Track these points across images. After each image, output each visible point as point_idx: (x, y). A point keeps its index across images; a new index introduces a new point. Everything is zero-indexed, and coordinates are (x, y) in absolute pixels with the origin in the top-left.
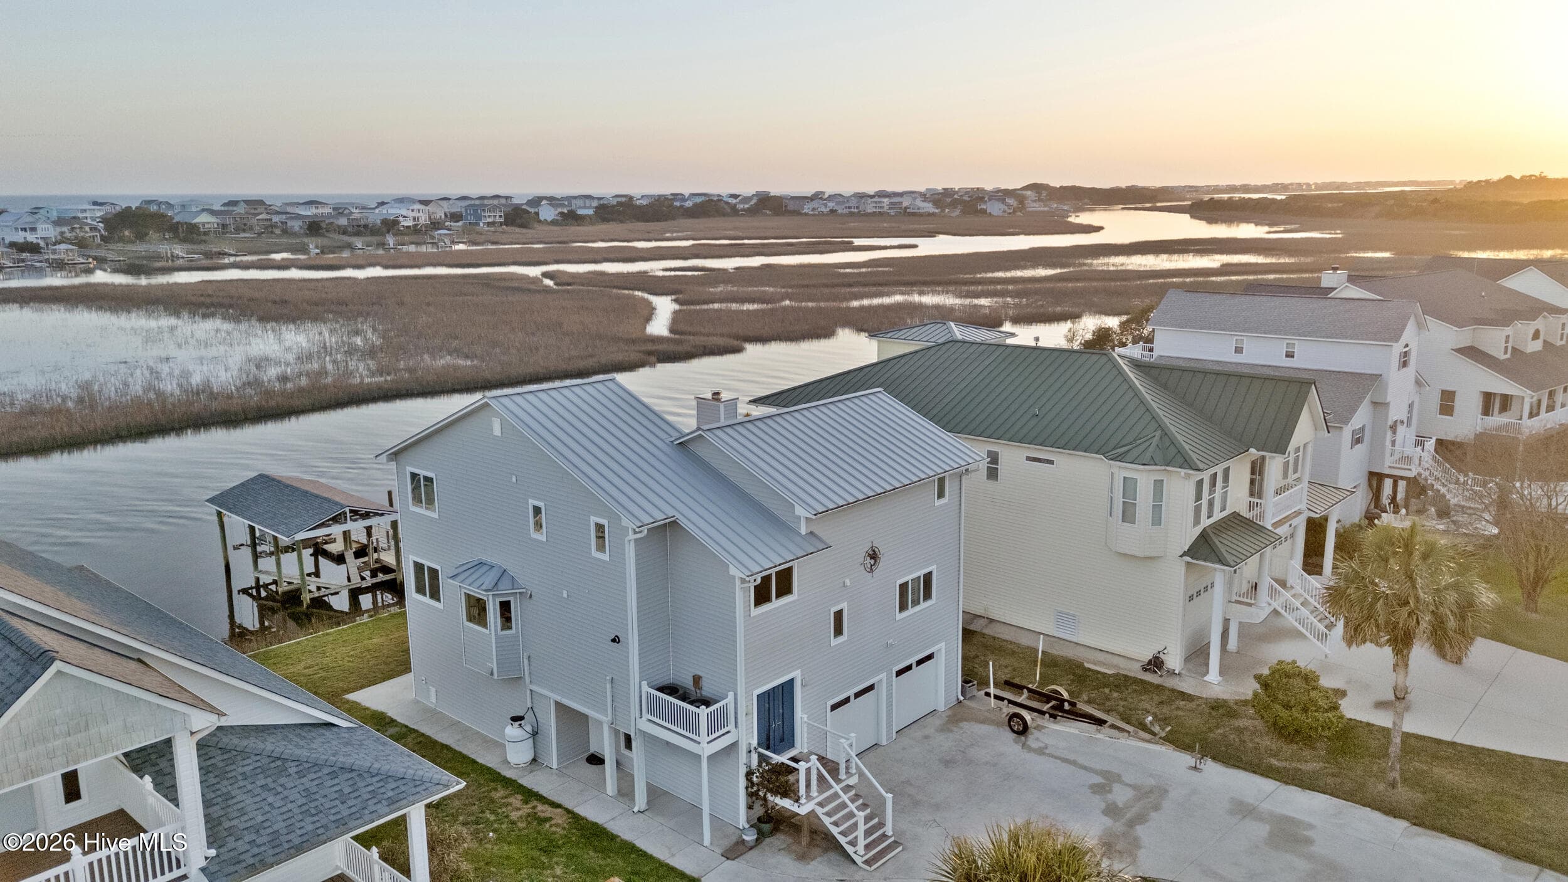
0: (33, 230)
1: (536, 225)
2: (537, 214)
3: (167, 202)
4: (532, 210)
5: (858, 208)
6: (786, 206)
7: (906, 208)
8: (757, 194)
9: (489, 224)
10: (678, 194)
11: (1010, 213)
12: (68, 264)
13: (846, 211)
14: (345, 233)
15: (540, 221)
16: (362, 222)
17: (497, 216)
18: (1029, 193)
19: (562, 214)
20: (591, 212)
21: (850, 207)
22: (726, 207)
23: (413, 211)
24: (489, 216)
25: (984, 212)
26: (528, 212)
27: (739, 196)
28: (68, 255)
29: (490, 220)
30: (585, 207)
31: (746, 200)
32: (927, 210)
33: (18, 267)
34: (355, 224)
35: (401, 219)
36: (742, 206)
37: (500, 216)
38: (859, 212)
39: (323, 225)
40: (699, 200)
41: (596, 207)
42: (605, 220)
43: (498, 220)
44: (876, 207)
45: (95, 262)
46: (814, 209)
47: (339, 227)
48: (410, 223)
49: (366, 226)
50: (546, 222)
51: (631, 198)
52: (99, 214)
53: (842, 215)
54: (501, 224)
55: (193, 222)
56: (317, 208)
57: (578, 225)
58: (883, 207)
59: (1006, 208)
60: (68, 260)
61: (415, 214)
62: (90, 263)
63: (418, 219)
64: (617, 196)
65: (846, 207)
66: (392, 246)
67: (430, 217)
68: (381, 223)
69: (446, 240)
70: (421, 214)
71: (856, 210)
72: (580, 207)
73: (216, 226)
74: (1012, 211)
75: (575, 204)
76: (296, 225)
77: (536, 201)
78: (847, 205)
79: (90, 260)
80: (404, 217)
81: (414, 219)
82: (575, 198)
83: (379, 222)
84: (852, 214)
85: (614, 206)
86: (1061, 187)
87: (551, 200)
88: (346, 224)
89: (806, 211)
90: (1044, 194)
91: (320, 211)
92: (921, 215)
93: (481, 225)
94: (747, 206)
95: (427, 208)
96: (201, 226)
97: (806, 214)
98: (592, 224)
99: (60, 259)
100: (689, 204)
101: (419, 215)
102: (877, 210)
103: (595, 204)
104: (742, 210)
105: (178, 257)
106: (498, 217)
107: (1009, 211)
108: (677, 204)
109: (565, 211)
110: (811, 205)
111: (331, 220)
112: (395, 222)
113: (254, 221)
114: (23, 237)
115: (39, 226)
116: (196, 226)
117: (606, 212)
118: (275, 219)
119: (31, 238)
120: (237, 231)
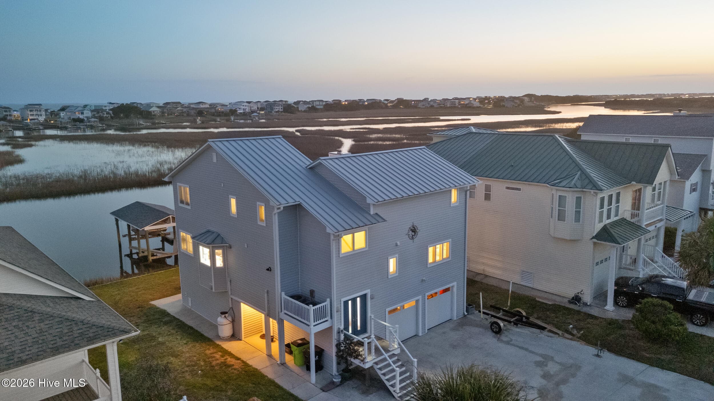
0: (82, 113)
1: (297, 112)
2: (298, 108)
3: (140, 103)
4: (295, 106)
5: (444, 104)
6: (411, 104)
7: (467, 104)
8: (398, 99)
9: (276, 112)
10: (361, 100)
12: (95, 127)
13: (438, 106)
14: (213, 115)
15: (299, 111)
16: (221, 111)
17: (279, 108)
18: (526, 98)
19: (309, 107)
20: (322, 107)
22: (383, 104)
25: (504, 106)
27: (389, 100)
28: (95, 123)
29: (277, 110)
30: (320, 105)
31: (392, 102)
32: (477, 105)
34: (217, 111)
35: (238, 109)
36: (390, 104)
37: (282, 109)
38: (445, 106)
39: (204, 112)
40: (371, 102)
41: (324, 105)
42: (328, 110)
43: (281, 110)
44: (452, 104)
45: (107, 126)
46: (423, 105)
47: (211, 113)
48: (242, 111)
49: (222, 113)
50: (301, 111)
51: (340, 101)
52: (111, 108)
53: (436, 108)
54: (282, 112)
55: (150, 110)
56: (202, 105)
57: (316, 113)
58: (456, 104)
59: (514, 104)
60: (95, 125)
61: (244, 107)
64: (334, 100)
66: (232, 120)
67: (251, 110)
68: (229, 111)
69: (257, 118)
70: (247, 107)
71: (442, 105)
72: (317, 105)
73: (159, 112)
75: (315, 104)
76: (192, 112)
77: (297, 103)
78: (439, 103)
79: (105, 126)
81: (244, 109)
82: (316, 101)
84: (441, 107)
85: (332, 104)
86: (541, 96)
87: (305, 102)
88: (214, 111)
89: (419, 106)
90: (533, 98)
91: (204, 106)
92: (474, 108)
93: (273, 112)
94: (392, 104)
95: (249, 105)
96: (153, 112)
97: (419, 108)
98: (322, 112)
100: (366, 103)
103: (324, 103)
104: (390, 106)
105: (141, 124)
107: (516, 105)
108: (361, 103)
109: (310, 106)
110: (422, 103)
111: (207, 109)
112: (236, 111)
113: (176, 111)
114: (78, 116)
115: (85, 112)
116: (150, 112)
117: (329, 107)
118: (185, 110)
119: (81, 116)
120: (168, 115)
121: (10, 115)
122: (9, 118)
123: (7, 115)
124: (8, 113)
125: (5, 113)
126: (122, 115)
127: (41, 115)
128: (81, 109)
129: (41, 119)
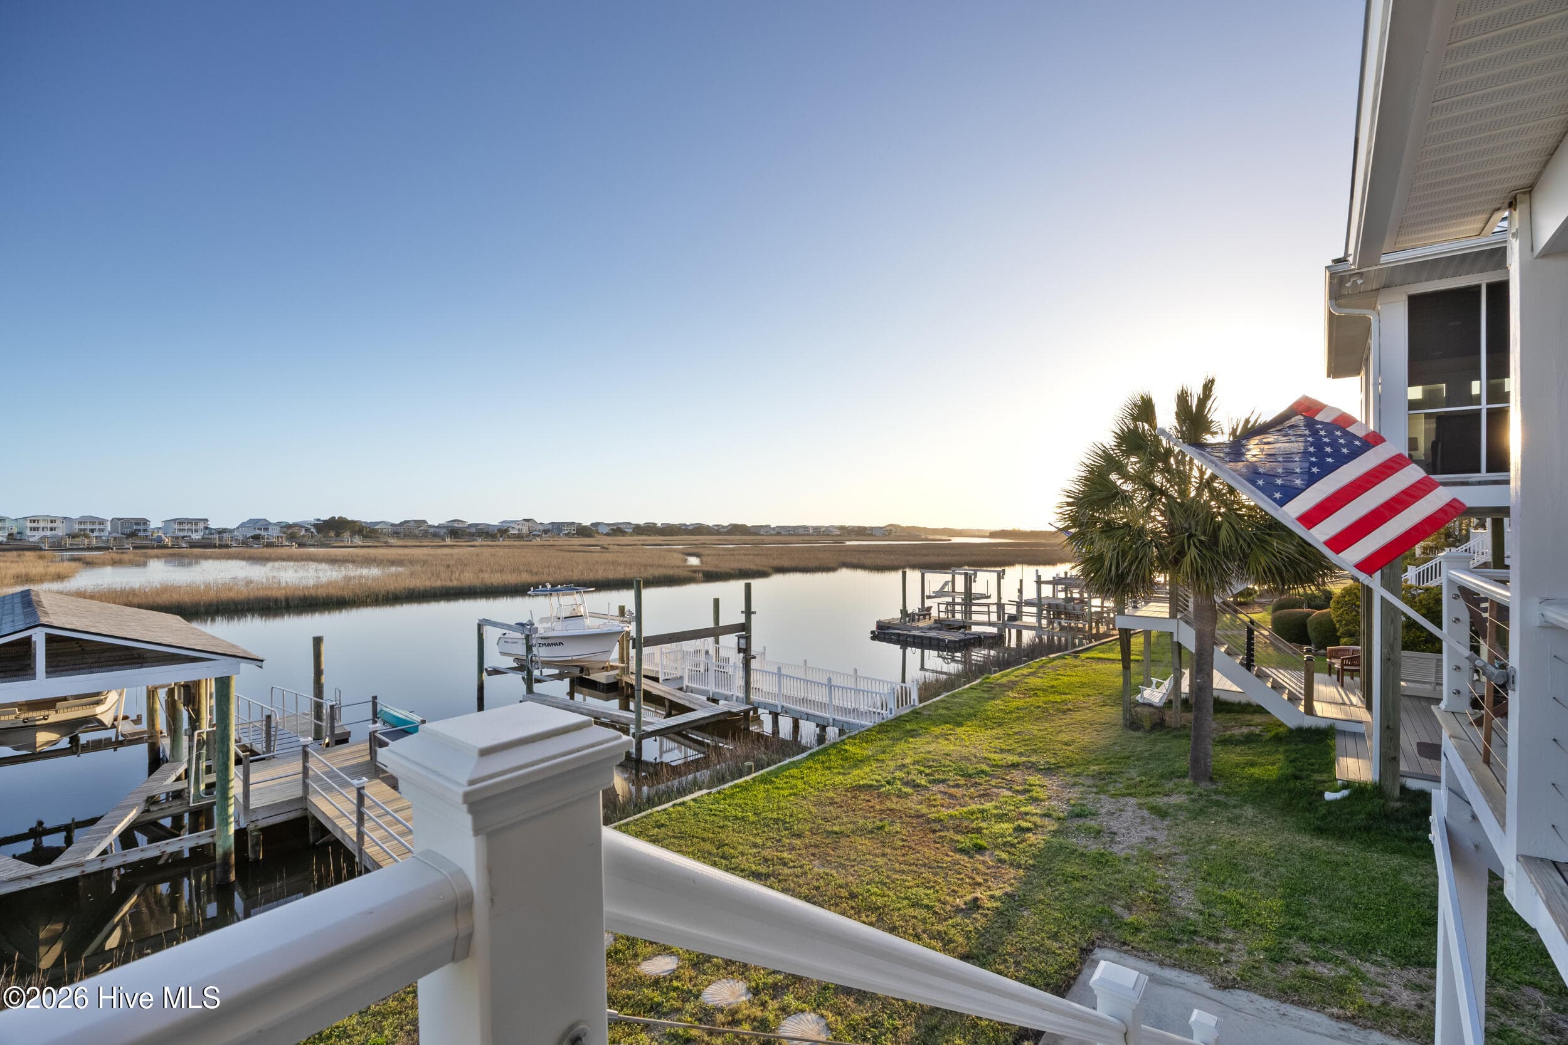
1: (595, 536)
2: (596, 531)
4: (593, 529)
5: (794, 531)
6: (749, 531)
8: (732, 525)
9: (566, 534)
10: (682, 524)
12: (277, 545)
13: (787, 533)
14: (473, 535)
15: (598, 535)
16: (485, 531)
17: (572, 530)
19: (613, 530)
20: (630, 531)
21: (789, 531)
23: (518, 525)
24: (567, 530)
28: (278, 541)
29: (567, 532)
34: (480, 531)
38: (795, 533)
39: (459, 532)
40: (697, 526)
41: (634, 528)
42: (639, 534)
43: (572, 532)
44: (805, 531)
45: (296, 546)
47: (470, 533)
48: (516, 532)
49: (487, 533)
50: (602, 535)
51: (655, 524)
52: (314, 523)
53: (784, 535)
54: (574, 534)
56: (459, 524)
57: (622, 537)
58: (809, 531)
61: (520, 527)
62: (293, 546)
63: (522, 529)
64: (646, 523)
65: (787, 531)
67: (530, 530)
69: (537, 539)
72: (624, 528)
73: (389, 532)
75: (620, 526)
76: (442, 532)
77: (596, 525)
79: (293, 544)
80: (513, 528)
81: (519, 530)
82: (622, 524)
83: (496, 531)
84: (790, 535)
85: (644, 528)
87: (607, 524)
88: (476, 532)
89: (761, 533)
91: (461, 525)
93: (561, 535)
94: (725, 530)
95: (528, 524)
96: (380, 531)
97: (762, 535)
98: (630, 537)
99: (272, 543)
100: (690, 528)
101: (522, 527)
102: (806, 533)
103: (634, 526)
104: (722, 533)
107: (886, 534)
108: (682, 528)
111: (466, 530)
112: (506, 531)
113: (417, 531)
114: (258, 532)
115: (271, 528)
116: (376, 530)
117: (639, 530)
118: (431, 530)
119: (262, 533)
120: (405, 536)
121: (145, 530)
122: (142, 534)
123: (140, 530)
124: (142, 527)
125: (135, 527)
126: (333, 535)
127: (196, 531)
128: (265, 523)
129: (196, 536)
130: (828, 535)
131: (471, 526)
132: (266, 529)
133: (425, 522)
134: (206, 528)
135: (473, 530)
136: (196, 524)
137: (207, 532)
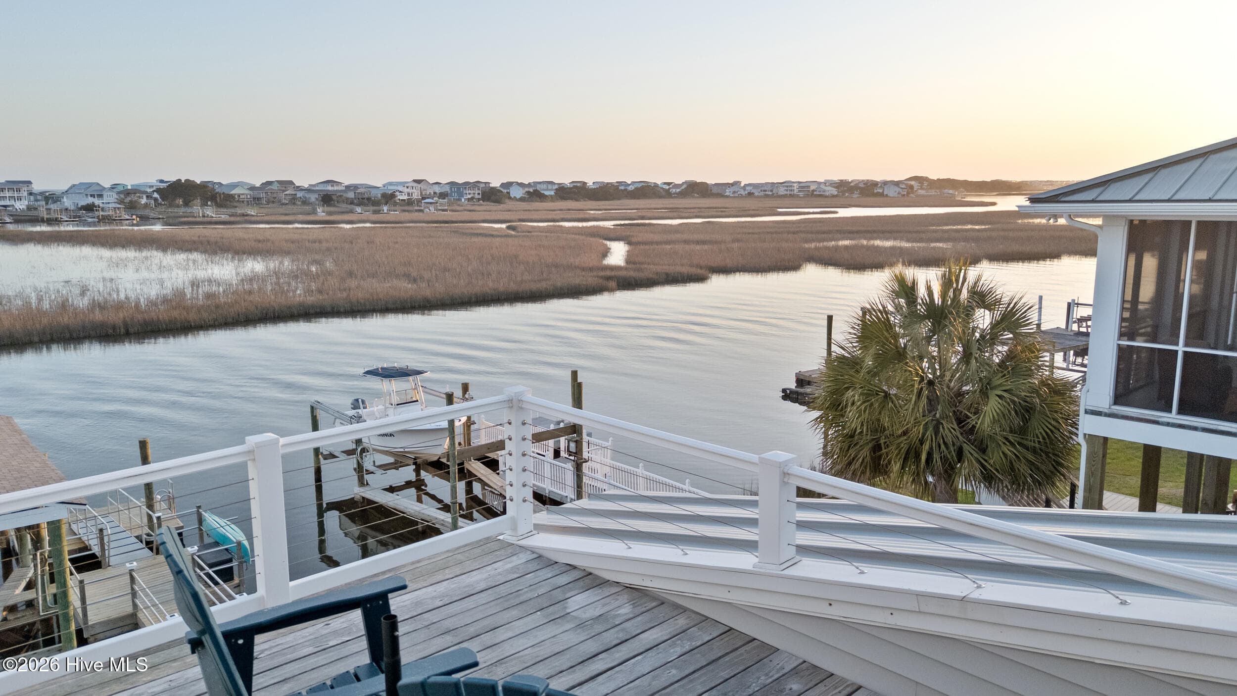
1: (507, 201)
2: (509, 193)
4: (505, 191)
5: (772, 191)
6: (711, 190)
7: (813, 191)
8: (687, 182)
9: (469, 200)
10: (622, 182)
11: (904, 195)
12: (115, 220)
13: (762, 193)
14: (352, 203)
15: (510, 198)
16: (366, 196)
17: (476, 193)
19: (528, 192)
20: (552, 193)
21: (765, 191)
22: (662, 191)
23: (407, 187)
24: (469, 194)
25: (881, 194)
26: (502, 192)
27: (672, 183)
28: (116, 213)
29: (469, 196)
30: (547, 190)
31: (677, 186)
33: (73, 221)
34: (360, 197)
35: (397, 193)
36: (674, 190)
37: (479, 194)
38: (773, 194)
39: (334, 197)
40: (640, 185)
41: (556, 189)
42: (563, 198)
43: (477, 196)
44: (787, 190)
45: (138, 219)
46: (734, 192)
47: (347, 199)
48: (405, 197)
49: (369, 199)
50: (515, 199)
51: (585, 183)
52: (158, 188)
53: (758, 197)
54: (479, 200)
55: (232, 193)
56: (332, 186)
57: (542, 202)
58: (794, 190)
59: (900, 190)
60: (116, 217)
61: (409, 191)
62: (134, 219)
63: (412, 194)
64: (573, 182)
65: (761, 191)
67: (421, 193)
68: (381, 197)
69: (431, 208)
70: (414, 190)
71: (770, 193)
72: (544, 190)
73: (249, 197)
74: (905, 193)
75: (539, 187)
76: (313, 197)
77: (508, 185)
78: (763, 189)
79: (134, 217)
80: (400, 192)
81: (408, 194)
82: (540, 183)
83: (379, 196)
84: (767, 196)
85: (570, 188)
87: (521, 185)
88: (353, 197)
89: (727, 194)
91: (335, 188)
92: (826, 197)
93: (463, 200)
94: (678, 190)
95: (419, 186)
96: (236, 197)
97: (728, 197)
98: (552, 201)
99: (109, 215)
100: (631, 188)
101: (413, 191)
102: (788, 193)
103: (556, 187)
104: (674, 194)
105: (207, 216)
106: (476, 195)
107: (903, 193)
108: (622, 188)
109: (531, 191)
110: (732, 189)
111: (342, 194)
112: (393, 196)
113: (282, 195)
114: (90, 200)
115: (105, 194)
116: (232, 196)
117: (565, 192)
118: (300, 194)
119: (97, 202)
120: (268, 202)
126: (180, 202)
127: (20, 199)
128: (98, 188)
129: (21, 205)
130: (820, 196)
131: (348, 187)
132: (100, 196)
133: (291, 183)
134: (31, 194)
135: (351, 195)
136: (19, 190)
137: (32, 198)
